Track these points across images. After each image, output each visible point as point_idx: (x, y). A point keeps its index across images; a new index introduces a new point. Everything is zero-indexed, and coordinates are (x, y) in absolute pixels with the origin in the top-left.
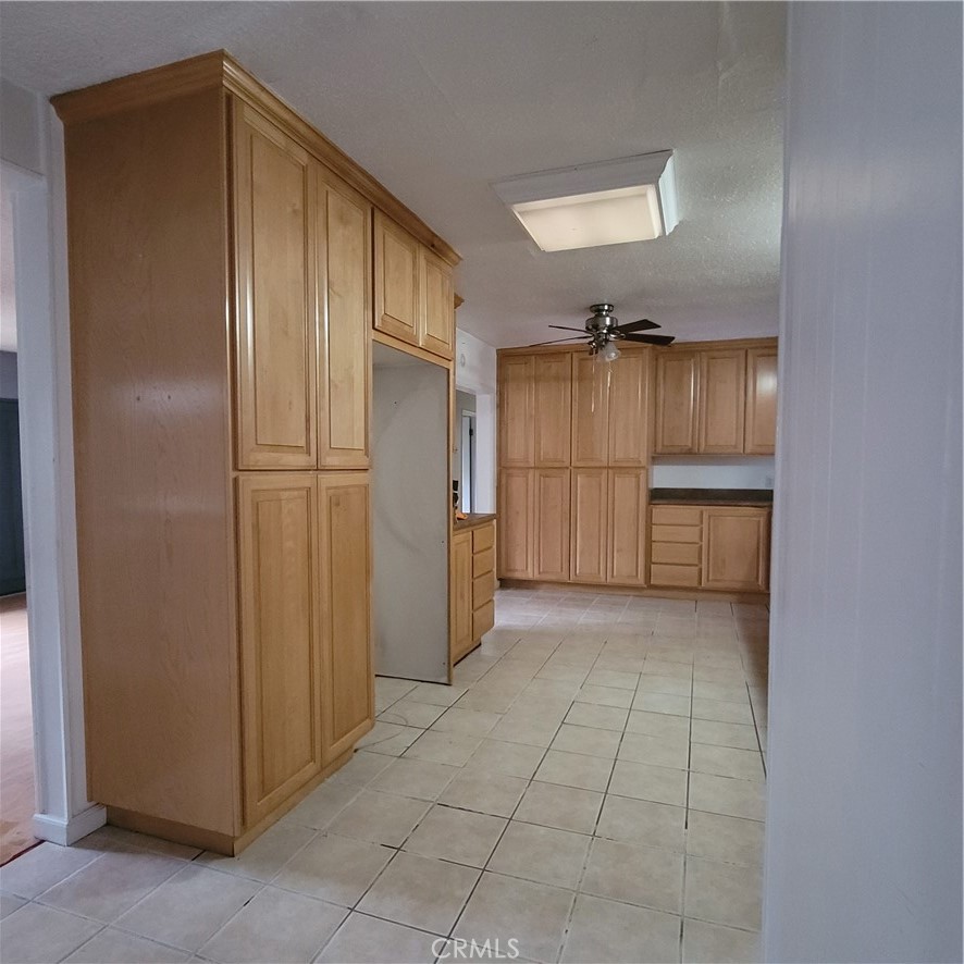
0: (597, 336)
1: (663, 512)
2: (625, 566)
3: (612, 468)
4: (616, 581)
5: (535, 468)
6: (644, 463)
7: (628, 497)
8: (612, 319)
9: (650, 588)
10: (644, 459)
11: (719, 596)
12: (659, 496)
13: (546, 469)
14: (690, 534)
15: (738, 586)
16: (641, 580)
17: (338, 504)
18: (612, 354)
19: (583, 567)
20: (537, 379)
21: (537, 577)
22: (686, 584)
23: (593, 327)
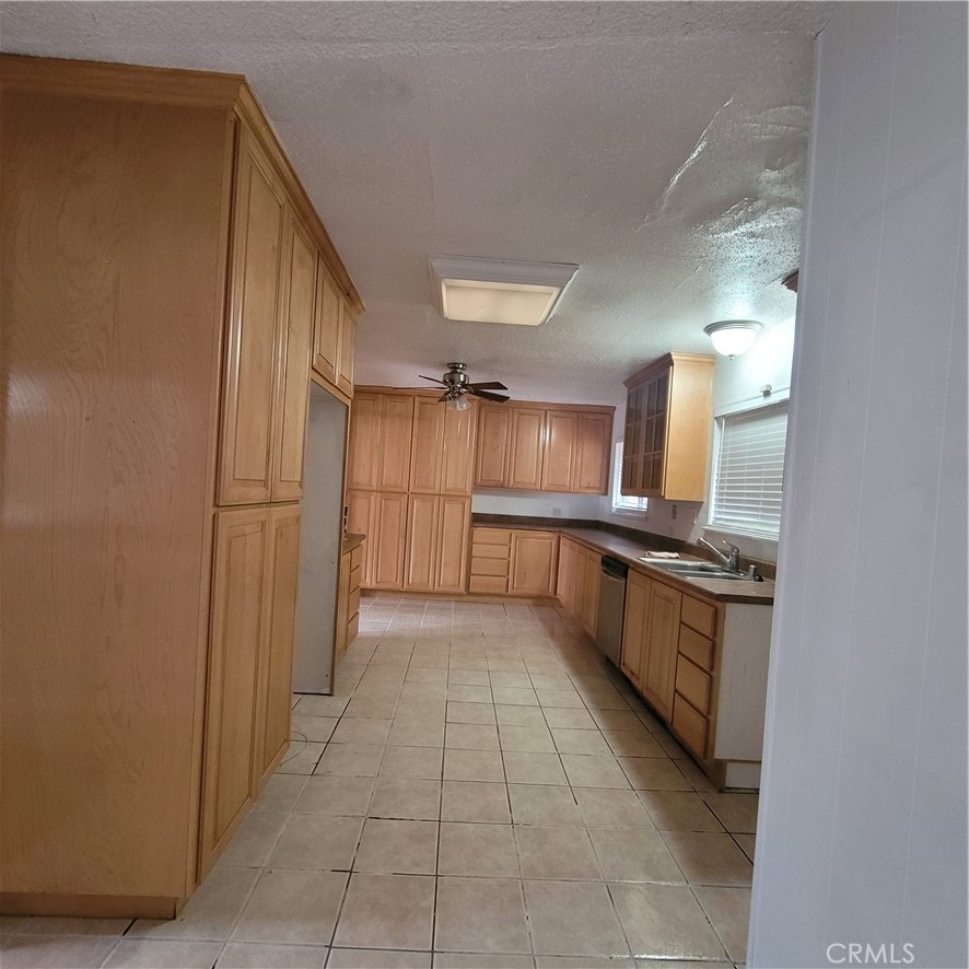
0: (453, 388)
1: (482, 533)
2: (450, 577)
3: (443, 495)
4: (441, 589)
5: (377, 491)
6: (469, 494)
7: (455, 520)
8: (465, 376)
9: (468, 595)
10: (469, 490)
11: (520, 600)
12: (479, 519)
13: (386, 493)
14: (502, 551)
15: (534, 592)
16: (462, 588)
17: (281, 536)
18: (463, 405)
19: (415, 577)
20: (384, 415)
21: (374, 585)
22: (497, 591)
23: (450, 380)
